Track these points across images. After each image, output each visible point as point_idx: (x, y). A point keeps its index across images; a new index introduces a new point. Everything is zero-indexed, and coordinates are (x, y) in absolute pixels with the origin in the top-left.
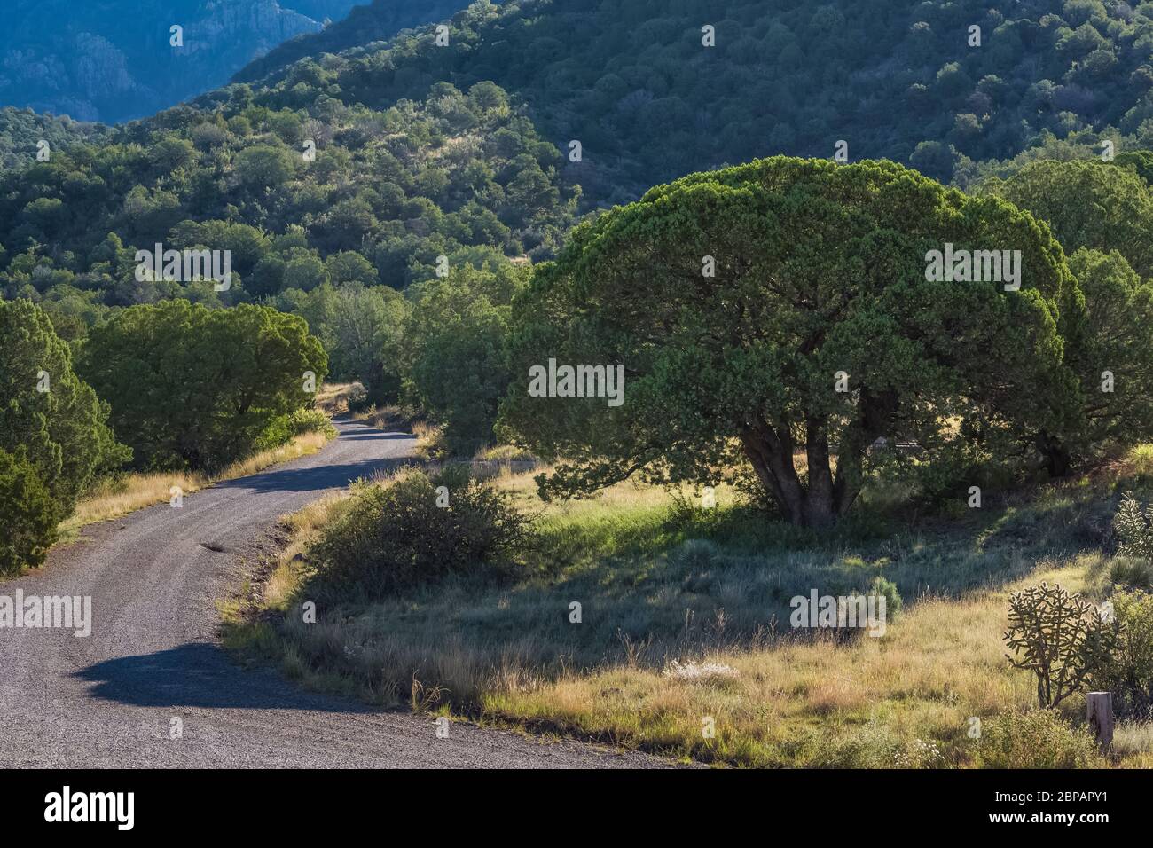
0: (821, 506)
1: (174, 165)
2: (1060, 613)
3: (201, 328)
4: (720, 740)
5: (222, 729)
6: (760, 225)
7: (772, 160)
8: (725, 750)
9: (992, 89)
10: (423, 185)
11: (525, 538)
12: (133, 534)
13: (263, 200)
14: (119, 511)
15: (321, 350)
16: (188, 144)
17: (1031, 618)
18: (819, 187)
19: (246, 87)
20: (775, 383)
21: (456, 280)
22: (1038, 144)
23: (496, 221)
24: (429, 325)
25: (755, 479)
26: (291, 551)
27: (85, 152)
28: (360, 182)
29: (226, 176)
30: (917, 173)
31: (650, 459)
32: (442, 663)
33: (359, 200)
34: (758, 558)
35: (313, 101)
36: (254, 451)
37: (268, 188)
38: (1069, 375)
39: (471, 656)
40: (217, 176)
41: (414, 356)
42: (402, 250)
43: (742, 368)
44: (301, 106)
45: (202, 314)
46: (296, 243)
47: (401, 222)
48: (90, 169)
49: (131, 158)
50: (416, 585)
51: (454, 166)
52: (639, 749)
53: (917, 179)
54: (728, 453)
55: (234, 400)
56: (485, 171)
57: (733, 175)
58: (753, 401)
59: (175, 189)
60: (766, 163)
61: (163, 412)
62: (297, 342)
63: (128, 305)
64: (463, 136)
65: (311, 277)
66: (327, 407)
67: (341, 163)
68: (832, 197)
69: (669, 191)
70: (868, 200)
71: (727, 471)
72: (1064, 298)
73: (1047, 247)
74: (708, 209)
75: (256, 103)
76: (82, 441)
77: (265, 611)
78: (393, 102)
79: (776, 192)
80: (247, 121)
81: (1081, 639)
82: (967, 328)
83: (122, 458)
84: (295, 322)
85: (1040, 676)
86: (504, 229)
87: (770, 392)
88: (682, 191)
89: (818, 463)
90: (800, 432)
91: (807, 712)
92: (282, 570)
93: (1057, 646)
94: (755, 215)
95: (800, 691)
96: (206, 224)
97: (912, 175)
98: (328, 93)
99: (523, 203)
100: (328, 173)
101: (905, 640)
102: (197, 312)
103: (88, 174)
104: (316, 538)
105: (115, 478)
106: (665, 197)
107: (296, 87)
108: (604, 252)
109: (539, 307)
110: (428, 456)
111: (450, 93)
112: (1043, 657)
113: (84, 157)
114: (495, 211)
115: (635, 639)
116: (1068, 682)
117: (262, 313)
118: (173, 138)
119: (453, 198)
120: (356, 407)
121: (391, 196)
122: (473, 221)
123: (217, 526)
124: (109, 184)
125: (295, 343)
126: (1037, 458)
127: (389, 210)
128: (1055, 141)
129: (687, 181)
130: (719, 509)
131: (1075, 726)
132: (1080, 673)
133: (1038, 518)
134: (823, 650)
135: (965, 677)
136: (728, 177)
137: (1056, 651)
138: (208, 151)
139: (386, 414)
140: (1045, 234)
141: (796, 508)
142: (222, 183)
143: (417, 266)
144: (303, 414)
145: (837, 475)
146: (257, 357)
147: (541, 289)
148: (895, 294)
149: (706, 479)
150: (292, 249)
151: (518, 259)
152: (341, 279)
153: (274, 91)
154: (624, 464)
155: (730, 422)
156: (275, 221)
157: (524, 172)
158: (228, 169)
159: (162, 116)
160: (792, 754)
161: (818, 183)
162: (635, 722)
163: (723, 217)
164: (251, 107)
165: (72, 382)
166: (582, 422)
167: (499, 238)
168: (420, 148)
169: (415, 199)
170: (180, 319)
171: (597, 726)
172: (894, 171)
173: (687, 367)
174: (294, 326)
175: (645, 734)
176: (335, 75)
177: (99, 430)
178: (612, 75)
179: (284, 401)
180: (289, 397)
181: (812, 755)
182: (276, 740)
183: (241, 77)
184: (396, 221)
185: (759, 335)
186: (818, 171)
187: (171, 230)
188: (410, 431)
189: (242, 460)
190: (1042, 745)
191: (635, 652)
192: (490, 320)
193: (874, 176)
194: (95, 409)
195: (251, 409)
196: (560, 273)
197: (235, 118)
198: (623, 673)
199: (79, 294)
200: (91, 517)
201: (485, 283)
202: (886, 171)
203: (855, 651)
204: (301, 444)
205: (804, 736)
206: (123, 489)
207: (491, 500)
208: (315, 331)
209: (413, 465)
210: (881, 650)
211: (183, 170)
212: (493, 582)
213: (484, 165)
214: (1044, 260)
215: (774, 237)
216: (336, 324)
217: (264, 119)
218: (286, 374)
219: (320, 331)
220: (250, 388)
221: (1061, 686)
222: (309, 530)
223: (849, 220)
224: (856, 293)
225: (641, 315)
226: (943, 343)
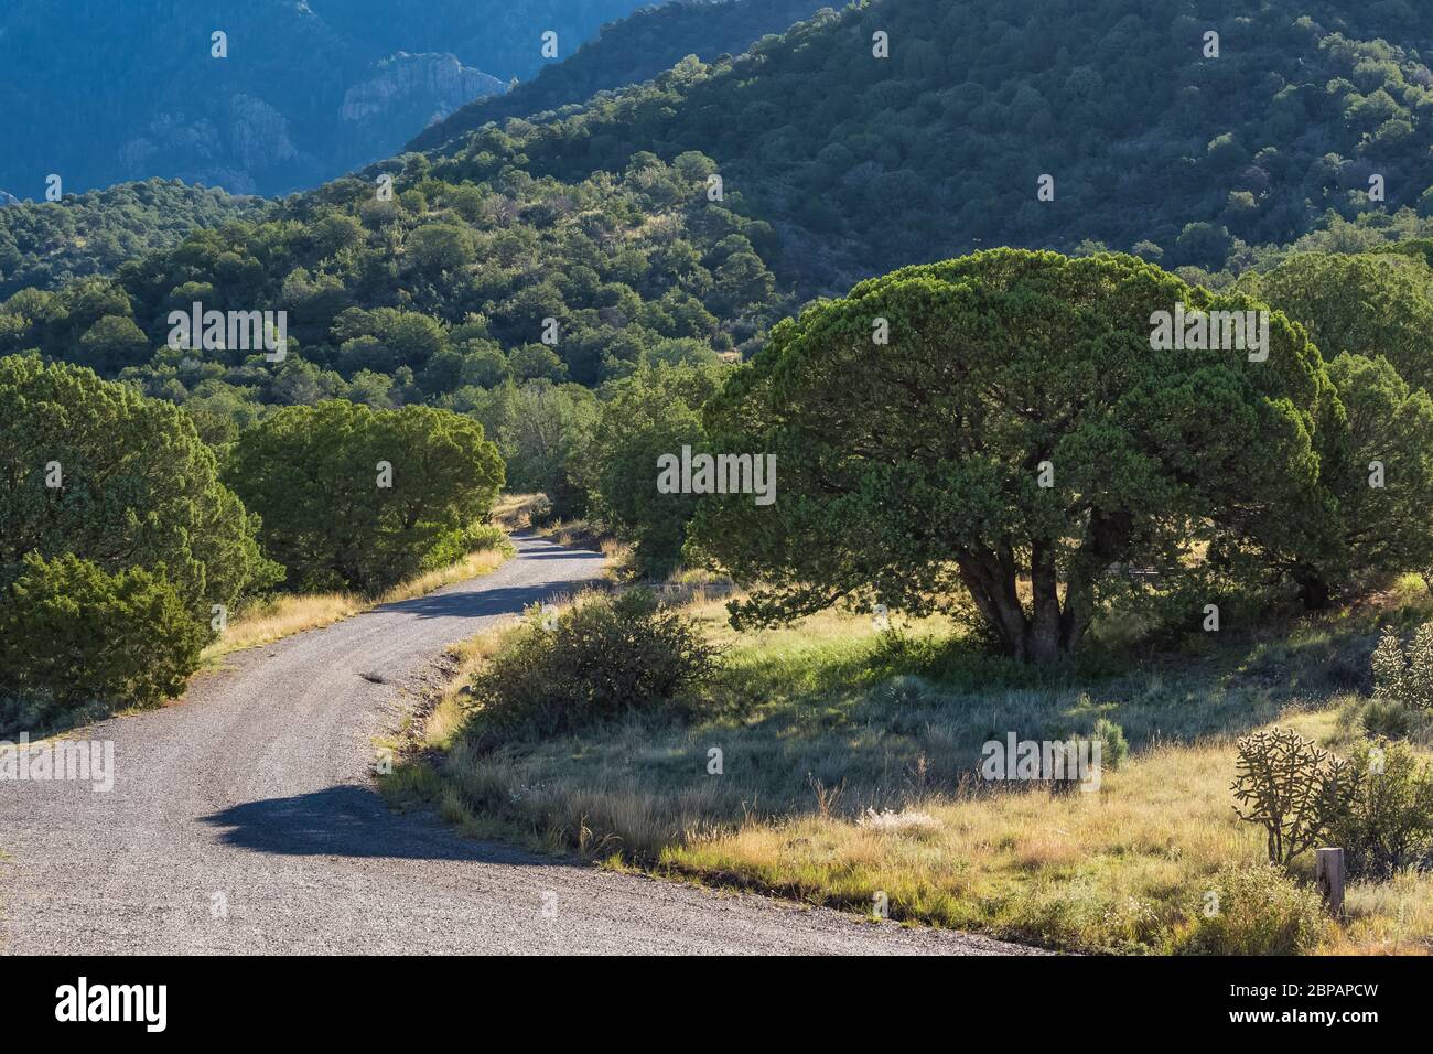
0: (1046, 639)
1: (339, 245)
2: (1294, 761)
3: (364, 432)
4: (915, 896)
5: (371, 877)
6: (979, 325)
7: (995, 253)
8: (919, 907)
9: (1271, 163)
10: (619, 269)
11: (715, 672)
12: (283, 662)
13: (439, 286)
14: (269, 637)
15: (497, 458)
16: (355, 221)
17: (1261, 765)
18: (1047, 283)
19: (422, 156)
20: (994, 502)
21: (650, 380)
22: (1323, 226)
23: (703, 311)
24: (619, 430)
25: (974, 608)
26: (459, 682)
27: (238, 230)
28: (549, 265)
29: (397, 257)
30: (1157, 268)
31: (855, 586)
32: (615, 808)
33: (547, 286)
34: (974, 697)
35: (496, 174)
36: (423, 569)
37: (444, 272)
38: (1325, 495)
39: (647, 801)
40: (387, 258)
41: (602, 465)
42: (596, 343)
43: (958, 485)
44: (483, 178)
45: (365, 417)
46: (476, 334)
47: (594, 311)
48: (245, 249)
49: (291, 237)
50: (593, 723)
51: (655, 248)
52: (825, 905)
53: (1157, 275)
54: (945, 579)
55: (400, 512)
56: (691, 253)
57: (951, 269)
58: (969, 522)
59: (340, 273)
60: (989, 255)
61: (321, 526)
62: (471, 449)
63: (286, 403)
64: (667, 214)
65: (493, 372)
66: (507, 521)
67: (528, 243)
68: (1061, 293)
69: (880, 285)
70: (1102, 297)
71: (942, 599)
72: (1321, 409)
73: (1302, 351)
74: (921, 307)
75: (433, 175)
76: (228, 558)
77: (426, 749)
78: (587, 175)
79: (999, 288)
80: (422, 196)
81: (1316, 790)
82: (1212, 442)
83: (273, 577)
84: (468, 424)
85: (1271, 830)
86: (711, 319)
87: (989, 512)
88: (893, 287)
89: (1044, 593)
90: (1023, 556)
91: (1014, 867)
92: (447, 704)
93: (1290, 797)
94: (974, 314)
95: (1007, 844)
96: (375, 312)
97: (1151, 270)
98: (513, 163)
99: (734, 289)
100: (512, 255)
101: (1128, 789)
102: (359, 413)
103: (243, 255)
104: (485, 668)
105: (266, 600)
106: (875, 293)
107: (478, 157)
108: (805, 355)
109: (734, 415)
110: (618, 579)
111: (652, 165)
112: (1273, 810)
113: (237, 236)
114: (701, 299)
115: (829, 785)
116: (1301, 837)
117: (432, 415)
118: (338, 215)
119: (654, 284)
120: (540, 521)
121: (583, 282)
122: (675, 309)
123: (377, 655)
124: (266, 267)
125: (469, 450)
126: (1292, 588)
127: (581, 297)
128: (1343, 223)
129: (899, 275)
130: (934, 642)
131: (1301, 884)
132: (1315, 827)
133: (1290, 655)
134: (1036, 800)
135: (1190, 830)
136: (946, 270)
137: (1288, 803)
138: (377, 229)
139: (573, 529)
140: (1301, 337)
141: (1018, 641)
142: (393, 265)
143: (613, 361)
144: (477, 529)
145: (1065, 605)
146: (426, 465)
147: (735, 395)
148: (1129, 403)
149: (917, 610)
150: (471, 341)
151: (727, 354)
152: (526, 376)
153: (453, 160)
154: (826, 590)
155: (943, 544)
156: (452, 310)
157: (735, 255)
158: (399, 250)
159: (327, 189)
160: (991, 912)
161: (1047, 278)
162: (823, 875)
163: (939, 316)
164: (427, 180)
165: (218, 492)
166: (780, 544)
167: (706, 330)
168: (617, 227)
169: (611, 285)
170: (340, 422)
171: (780, 880)
172: (1131, 265)
173: (896, 482)
174: (467, 430)
175: (834, 888)
176: (522, 143)
177: (248, 545)
178: (837, 144)
179: (456, 514)
180: (461, 510)
181: (1015, 914)
182: (429, 889)
183: (416, 145)
184: (589, 310)
185: (979, 447)
186: (1046, 265)
187: (335, 318)
188: (599, 549)
189: (407, 581)
190: (1265, 905)
191: (827, 799)
192: (688, 426)
193: (1109, 271)
194: (243, 524)
195: (418, 523)
196: (756, 376)
197: (408, 191)
198: (813, 822)
199: (231, 391)
200: (238, 643)
201: (682, 384)
202: (1122, 265)
203: (1072, 801)
204: (474, 562)
205: (1007, 893)
206: (275, 611)
207: (676, 629)
208: (492, 434)
209: (595, 588)
210: (1101, 800)
211: (349, 251)
212: (677, 721)
213: (690, 247)
214: (1299, 366)
215: (995, 338)
216: (517, 427)
217: (442, 193)
218: (459, 484)
219: (499, 436)
220: (418, 500)
221: (1294, 841)
222: (478, 661)
223: (1080, 320)
224: (1087, 402)
225: (846, 425)
226: (1183, 459)
